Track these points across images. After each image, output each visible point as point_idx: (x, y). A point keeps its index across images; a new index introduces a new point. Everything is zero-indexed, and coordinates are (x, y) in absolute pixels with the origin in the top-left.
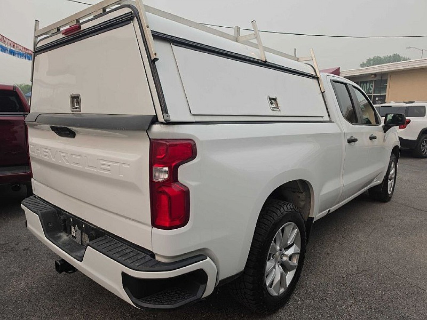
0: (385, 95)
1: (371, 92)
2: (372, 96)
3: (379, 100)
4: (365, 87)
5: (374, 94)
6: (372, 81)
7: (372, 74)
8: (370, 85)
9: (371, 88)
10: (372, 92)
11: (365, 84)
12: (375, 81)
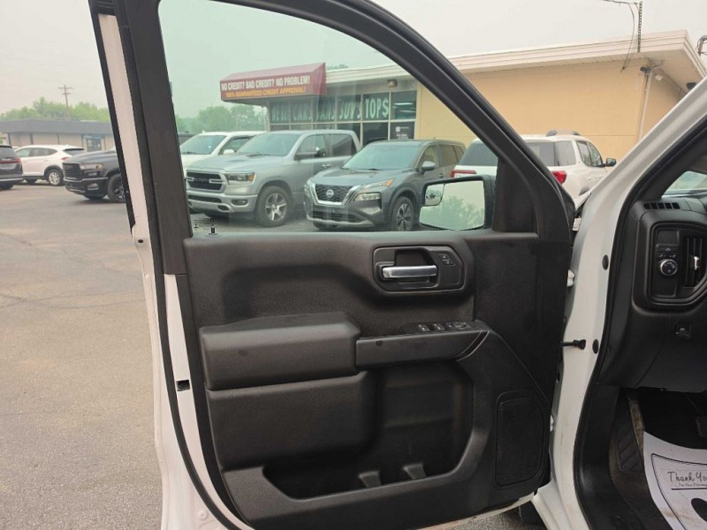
0: (413, 123)
1: (385, 116)
2: (387, 124)
3: (402, 131)
4: (373, 104)
5: (392, 119)
6: (387, 95)
7: (389, 80)
8: (384, 102)
9: (385, 107)
10: (388, 116)
11: (373, 101)
12: (392, 94)
